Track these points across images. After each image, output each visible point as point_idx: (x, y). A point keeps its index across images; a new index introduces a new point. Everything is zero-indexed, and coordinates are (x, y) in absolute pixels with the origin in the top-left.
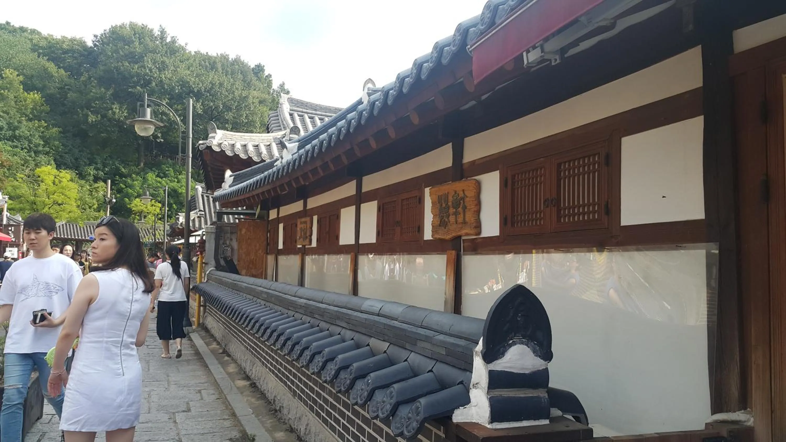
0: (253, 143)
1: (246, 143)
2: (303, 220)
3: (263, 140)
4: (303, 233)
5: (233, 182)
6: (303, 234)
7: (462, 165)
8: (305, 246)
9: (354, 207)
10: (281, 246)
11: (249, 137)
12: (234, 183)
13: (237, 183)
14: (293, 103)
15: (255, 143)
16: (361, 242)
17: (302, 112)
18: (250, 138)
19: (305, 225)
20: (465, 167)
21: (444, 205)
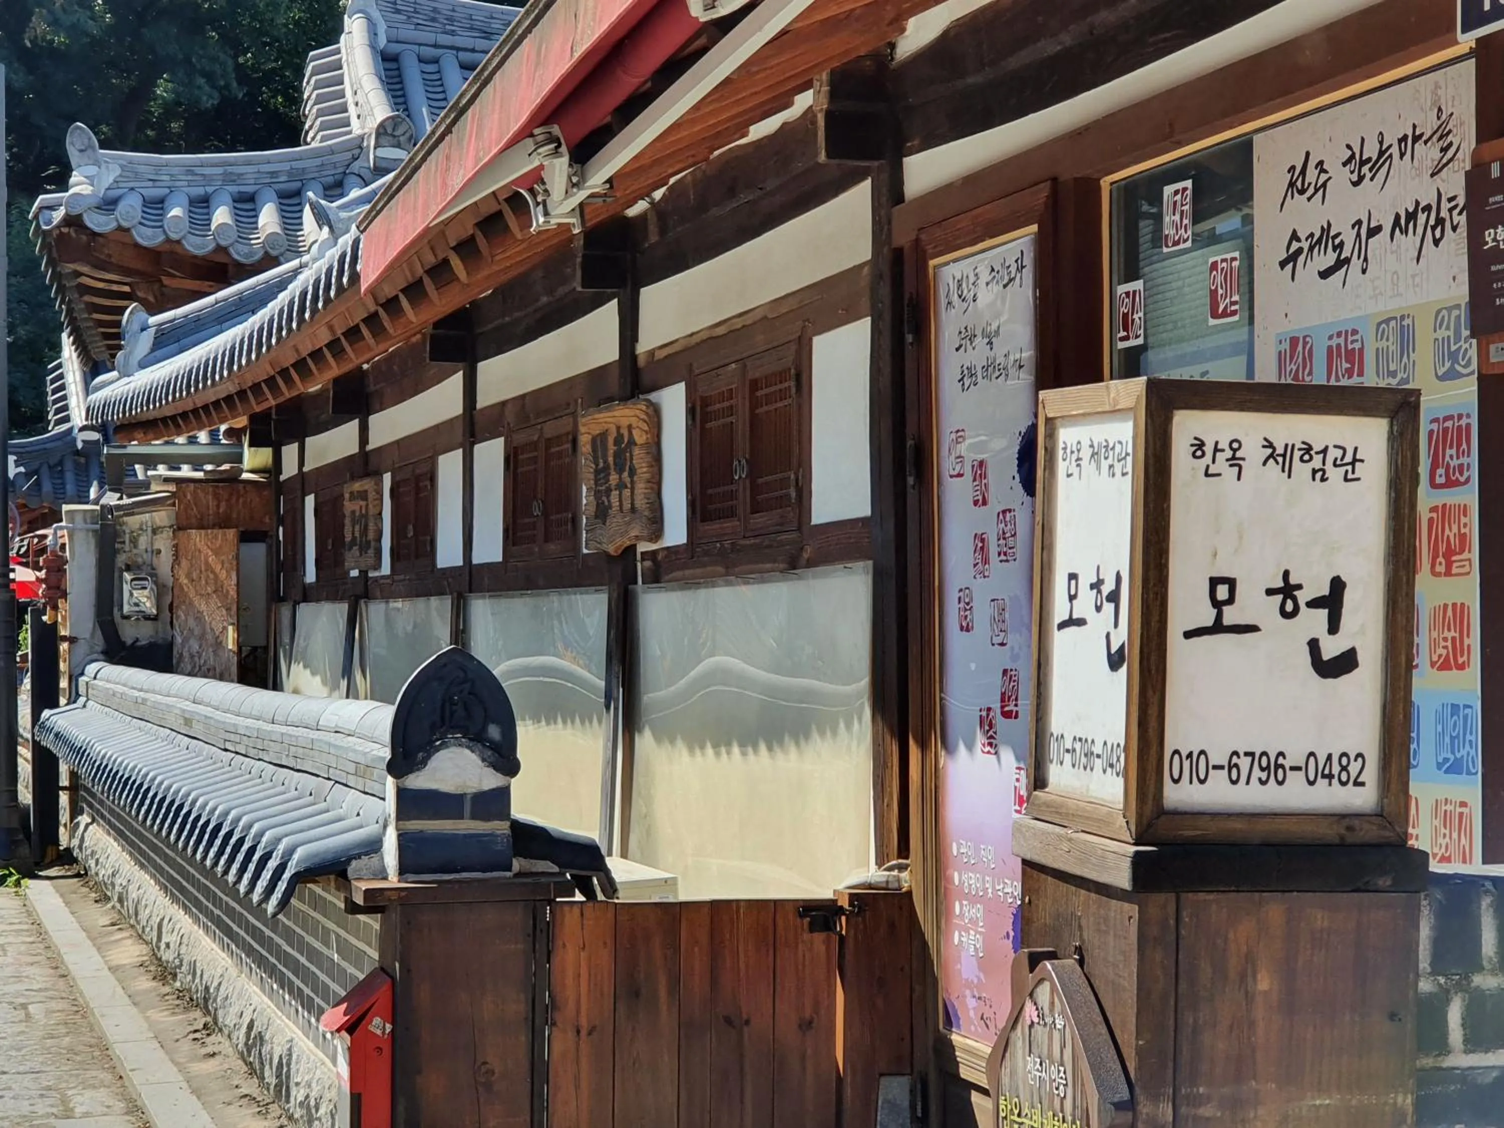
0: (234, 189)
1: (210, 189)
2: (357, 486)
3: (274, 174)
4: (357, 528)
5: (153, 350)
6: (357, 534)
7: (634, 358)
8: (366, 572)
9: (460, 451)
10: (311, 576)
11: (220, 170)
12: (158, 353)
13: (165, 350)
14: (398, 12)
15: (243, 189)
16: (476, 560)
17: (435, 46)
18: (225, 174)
19: (363, 503)
20: (641, 362)
21: (601, 465)
